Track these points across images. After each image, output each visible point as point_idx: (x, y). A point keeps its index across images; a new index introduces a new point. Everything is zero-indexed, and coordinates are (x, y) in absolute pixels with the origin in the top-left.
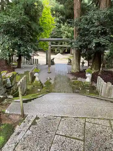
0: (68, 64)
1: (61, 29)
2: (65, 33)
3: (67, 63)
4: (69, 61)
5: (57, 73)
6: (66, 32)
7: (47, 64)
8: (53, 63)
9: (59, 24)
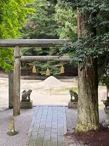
0: (70, 107)
1: (56, 18)
2: (64, 26)
3: (67, 104)
4: (73, 98)
5: (35, 134)
6: (67, 23)
7: (11, 107)
8: (27, 104)
9: (49, 5)
